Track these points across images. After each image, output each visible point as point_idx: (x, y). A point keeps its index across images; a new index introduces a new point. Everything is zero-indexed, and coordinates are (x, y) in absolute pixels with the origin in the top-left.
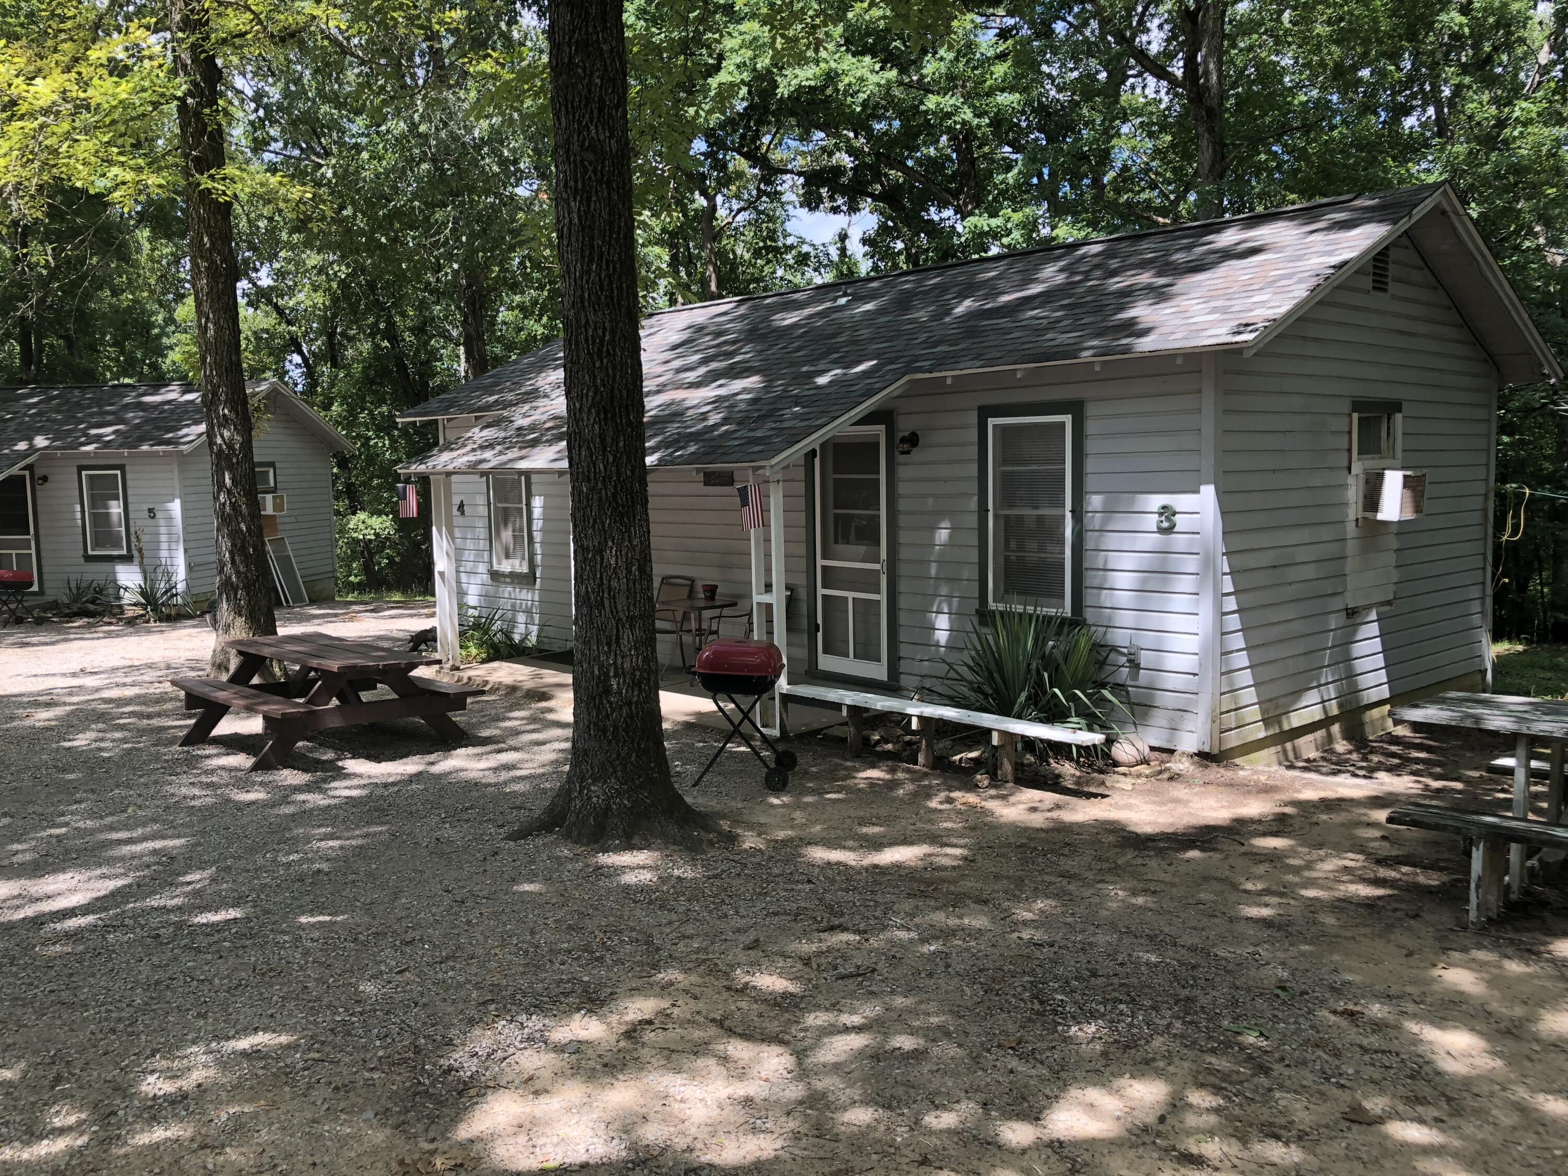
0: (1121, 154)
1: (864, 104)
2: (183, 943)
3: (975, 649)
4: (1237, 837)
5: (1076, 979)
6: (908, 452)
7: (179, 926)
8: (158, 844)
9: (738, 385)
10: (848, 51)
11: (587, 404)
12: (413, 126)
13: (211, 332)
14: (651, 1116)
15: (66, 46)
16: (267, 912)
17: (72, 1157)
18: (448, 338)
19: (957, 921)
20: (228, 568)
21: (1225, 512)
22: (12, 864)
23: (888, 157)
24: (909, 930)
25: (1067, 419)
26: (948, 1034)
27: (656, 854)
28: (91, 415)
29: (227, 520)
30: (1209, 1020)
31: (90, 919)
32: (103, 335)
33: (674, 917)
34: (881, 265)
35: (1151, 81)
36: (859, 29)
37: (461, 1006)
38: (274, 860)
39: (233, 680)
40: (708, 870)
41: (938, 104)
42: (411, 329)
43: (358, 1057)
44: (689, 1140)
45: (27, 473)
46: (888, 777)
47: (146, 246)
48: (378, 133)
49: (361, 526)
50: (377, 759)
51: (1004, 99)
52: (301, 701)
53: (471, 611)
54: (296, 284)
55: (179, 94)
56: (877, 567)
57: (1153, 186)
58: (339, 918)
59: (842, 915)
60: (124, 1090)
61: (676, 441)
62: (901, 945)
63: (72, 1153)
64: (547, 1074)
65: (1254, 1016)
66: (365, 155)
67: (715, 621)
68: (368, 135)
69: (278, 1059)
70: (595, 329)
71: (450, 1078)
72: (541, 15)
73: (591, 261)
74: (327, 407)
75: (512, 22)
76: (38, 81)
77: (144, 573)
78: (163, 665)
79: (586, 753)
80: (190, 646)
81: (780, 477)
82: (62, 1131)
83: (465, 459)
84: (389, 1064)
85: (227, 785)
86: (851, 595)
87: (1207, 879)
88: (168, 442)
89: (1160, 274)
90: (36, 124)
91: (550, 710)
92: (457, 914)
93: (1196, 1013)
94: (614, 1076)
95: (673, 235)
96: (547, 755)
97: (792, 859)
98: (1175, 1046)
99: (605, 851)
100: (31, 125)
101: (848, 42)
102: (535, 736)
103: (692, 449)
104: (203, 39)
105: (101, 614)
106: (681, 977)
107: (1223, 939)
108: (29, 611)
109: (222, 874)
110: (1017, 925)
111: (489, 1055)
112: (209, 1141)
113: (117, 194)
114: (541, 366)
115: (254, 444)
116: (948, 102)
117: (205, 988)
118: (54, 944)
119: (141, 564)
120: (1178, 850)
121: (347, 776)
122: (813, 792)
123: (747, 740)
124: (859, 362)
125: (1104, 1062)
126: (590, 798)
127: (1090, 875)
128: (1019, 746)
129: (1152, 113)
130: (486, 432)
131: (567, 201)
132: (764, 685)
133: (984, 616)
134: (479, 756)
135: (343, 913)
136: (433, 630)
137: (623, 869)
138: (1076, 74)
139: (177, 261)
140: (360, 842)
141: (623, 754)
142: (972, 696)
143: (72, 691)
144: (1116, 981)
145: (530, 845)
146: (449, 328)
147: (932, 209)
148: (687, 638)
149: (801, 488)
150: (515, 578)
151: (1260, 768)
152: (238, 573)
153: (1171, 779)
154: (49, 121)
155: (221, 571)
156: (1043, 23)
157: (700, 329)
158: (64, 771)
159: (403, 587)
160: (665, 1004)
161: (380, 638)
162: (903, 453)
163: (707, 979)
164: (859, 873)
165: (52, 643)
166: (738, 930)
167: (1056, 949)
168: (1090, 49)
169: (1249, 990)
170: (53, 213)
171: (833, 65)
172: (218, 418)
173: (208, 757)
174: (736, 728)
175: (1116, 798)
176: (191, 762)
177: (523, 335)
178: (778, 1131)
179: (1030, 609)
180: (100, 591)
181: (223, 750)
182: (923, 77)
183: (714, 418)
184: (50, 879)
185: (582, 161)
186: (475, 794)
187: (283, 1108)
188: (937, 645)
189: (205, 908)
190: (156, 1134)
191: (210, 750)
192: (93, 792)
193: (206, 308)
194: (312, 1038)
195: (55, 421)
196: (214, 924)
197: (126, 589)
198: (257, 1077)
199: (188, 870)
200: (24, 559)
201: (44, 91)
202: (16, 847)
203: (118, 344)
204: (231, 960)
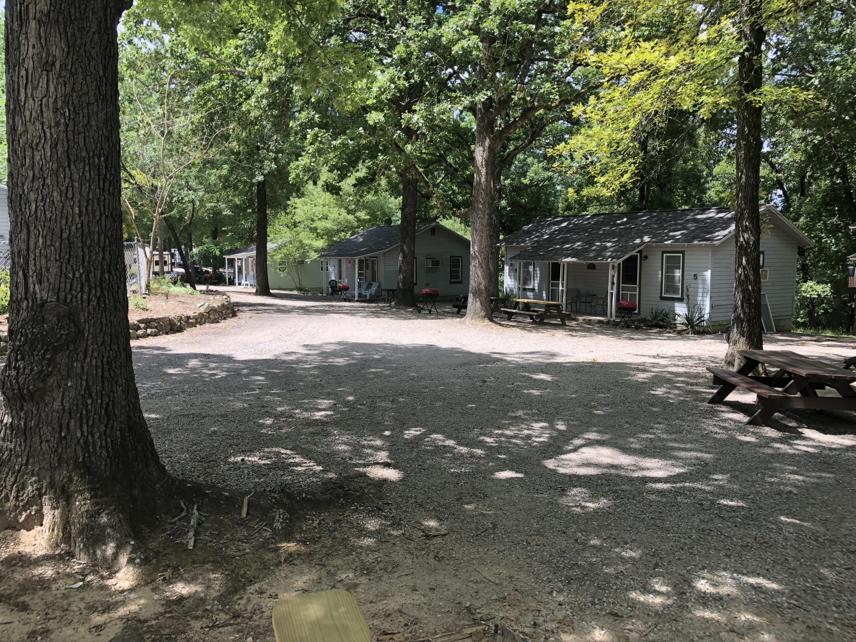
2: (716, 512)
7: (713, 502)
8: (699, 455)
13: (743, 180)
16: (761, 508)
17: (664, 608)
20: (739, 310)
22: (631, 448)
28: (671, 225)
29: (741, 283)
32: (677, 184)
38: (763, 479)
39: (740, 372)
43: (822, 613)
45: (638, 254)
47: (702, 136)
49: (809, 290)
50: (824, 431)
52: (780, 389)
54: (784, 149)
55: (741, 51)
58: (805, 524)
60: (689, 583)
63: (666, 607)
66: (838, 68)
68: (841, 56)
69: (772, 597)
74: (796, 219)
76: (671, 57)
77: (689, 307)
78: (697, 358)
80: (710, 349)
82: (659, 593)
85: (734, 430)
88: (708, 239)
90: (668, 80)
100: (665, 81)
104: (758, 18)
105: (665, 327)
108: (633, 322)
109: (734, 479)
112: (735, 628)
113: (701, 110)
115: (761, 241)
117: (729, 541)
118: (652, 494)
119: (688, 303)
121: (805, 439)
135: (807, 521)
140: (816, 480)
143: (654, 365)
152: (744, 313)
154: (674, 77)
155: (735, 311)
158: (652, 406)
159: (833, 328)
165: (644, 340)
172: (742, 227)
173: (723, 412)
176: (714, 413)
180: (666, 315)
181: (731, 410)
184: (648, 459)
187: (777, 626)
189: (726, 497)
190: (707, 614)
191: (724, 408)
192: (666, 419)
193: (742, 167)
194: (792, 591)
195: (654, 228)
196: (731, 507)
197: (679, 315)
198: (761, 602)
199: (715, 472)
200: (633, 296)
201: (673, 62)
202: (632, 440)
203: (683, 188)
204: (742, 530)
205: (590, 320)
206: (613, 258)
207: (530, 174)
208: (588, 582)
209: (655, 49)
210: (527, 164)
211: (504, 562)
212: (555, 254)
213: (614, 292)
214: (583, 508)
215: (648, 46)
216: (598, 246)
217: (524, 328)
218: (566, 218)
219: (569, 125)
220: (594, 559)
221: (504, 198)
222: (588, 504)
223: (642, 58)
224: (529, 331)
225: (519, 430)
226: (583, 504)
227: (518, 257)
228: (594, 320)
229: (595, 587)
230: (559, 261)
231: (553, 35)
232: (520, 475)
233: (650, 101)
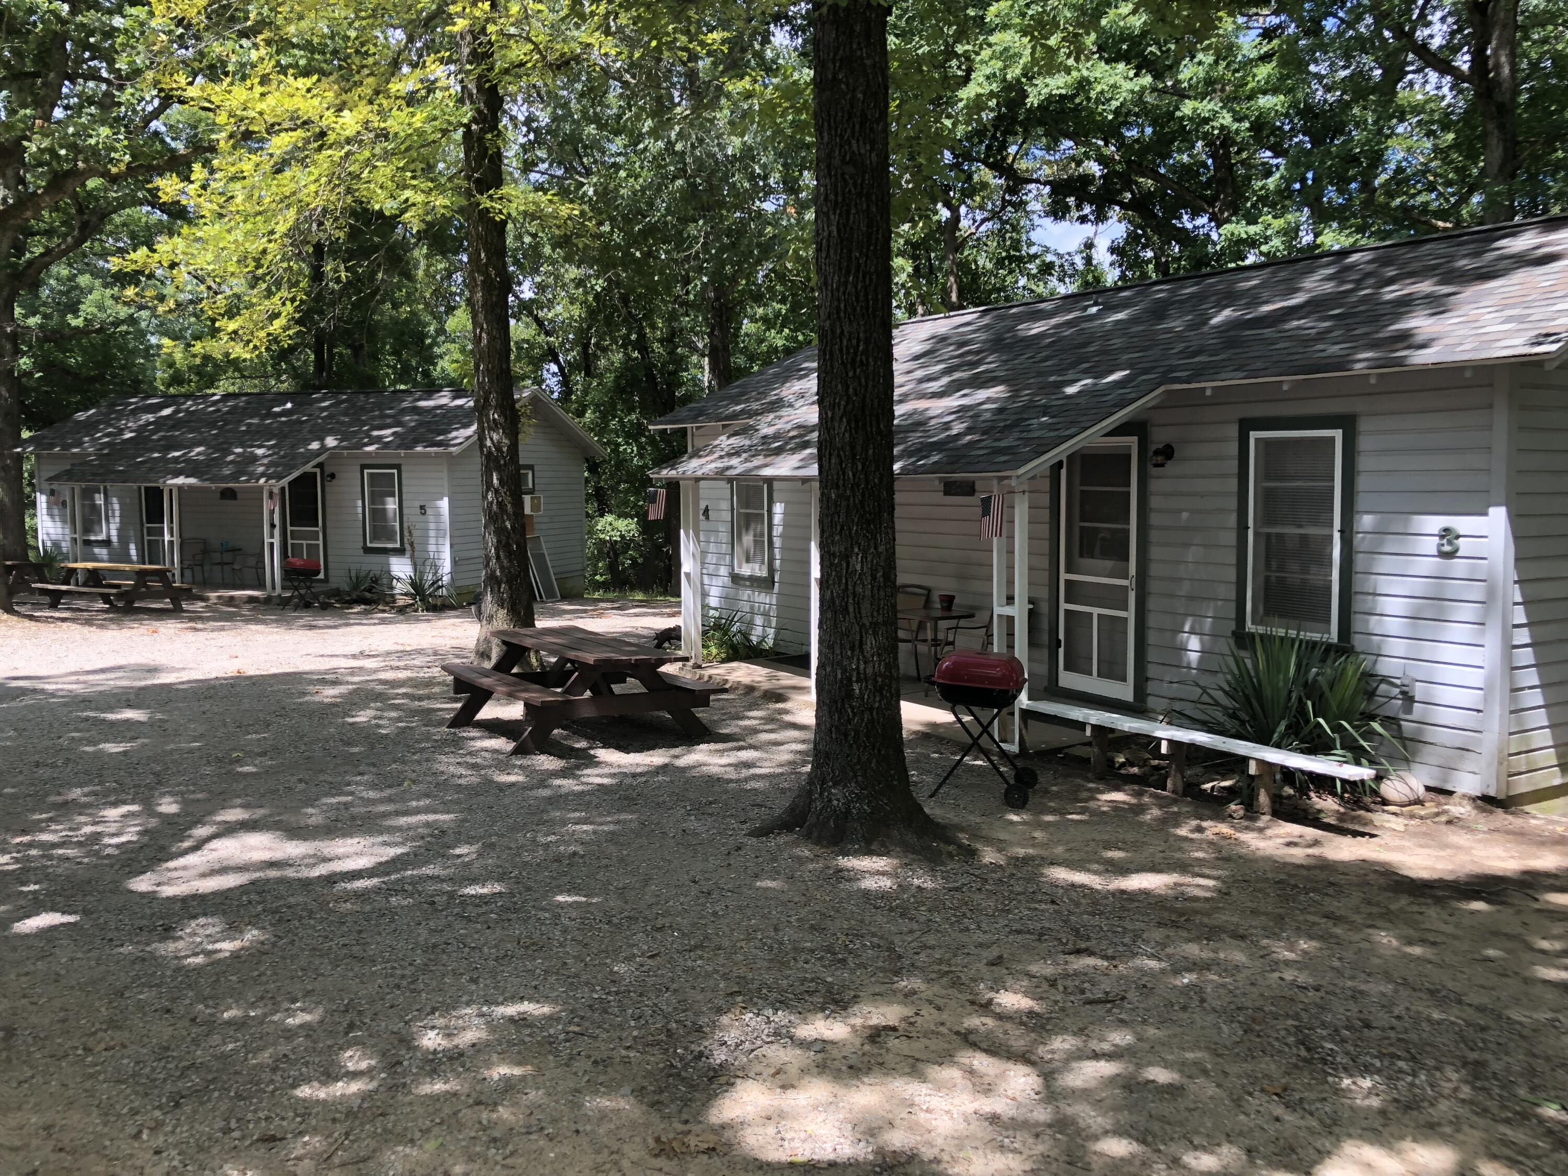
0: (1395, 154)
1: (1117, 112)
2: (456, 910)
3: (1231, 672)
4: (1530, 892)
5: (1347, 1028)
6: (1162, 465)
7: (451, 895)
8: (431, 817)
9: (982, 395)
10: (1100, 58)
11: (839, 413)
12: (670, 144)
13: (485, 341)
14: (897, 1122)
15: (371, 80)
16: (529, 889)
17: (363, 1100)
18: (694, 349)
19: (1212, 955)
20: (493, 563)
21: (1519, 537)
22: (307, 826)
23: (1140, 165)
24: (1160, 960)
25: (1338, 434)
26: (1205, 1072)
27: (896, 861)
28: (374, 418)
29: (493, 519)
30: (1502, 1087)
31: (375, 881)
32: (384, 344)
33: (915, 926)
34: (1129, 274)
35: (1433, 76)
36: (1113, 36)
37: (709, 995)
38: (534, 841)
39: (498, 668)
40: (948, 882)
41: (1195, 110)
42: (661, 341)
43: (615, 1034)
44: (936, 1151)
45: (318, 470)
46: (1134, 801)
47: (423, 263)
48: (635, 152)
49: (609, 528)
50: (626, 749)
51: (1266, 101)
52: (558, 690)
53: (712, 612)
54: (554, 297)
55: (465, 121)
56: (1124, 582)
57: (1431, 188)
58: (594, 900)
59: (1089, 939)
60: (407, 1041)
61: (919, 450)
62: (1152, 974)
63: (366, 1096)
64: (793, 1070)
65: (1554, 1088)
66: (623, 174)
67: (952, 632)
68: (625, 155)
69: (542, 1029)
70: (850, 340)
71: (701, 1064)
72: (793, 34)
73: (848, 273)
74: (580, 414)
75: (766, 41)
76: (346, 113)
77: (415, 565)
78: (431, 652)
79: (827, 755)
80: (454, 634)
81: (1026, 487)
82: (355, 1075)
83: (713, 465)
84: (646, 1044)
85: (490, 767)
86: (1096, 611)
87: (1496, 934)
88: (439, 444)
89: (1442, 283)
90: (342, 153)
91: (786, 712)
92: (703, 905)
93: (1487, 1079)
94: (859, 1079)
95: (915, 246)
96: (784, 755)
97: (1034, 878)
98: (1463, 1111)
99: (845, 854)
100: (338, 154)
101: (1101, 49)
102: (772, 736)
103: (935, 458)
104: (488, 70)
105: (376, 602)
106: (923, 987)
107: (1517, 1001)
108: (316, 597)
109: (488, 850)
110: (1276, 965)
111: (737, 1045)
112: (483, 1098)
113: (408, 215)
114: (786, 377)
115: (520, 447)
116: (1206, 107)
117: (477, 954)
118: (346, 901)
119: (412, 557)
120: (1459, 900)
121: (598, 764)
122: (1052, 812)
123: (986, 754)
124: (1111, 372)
125: (1382, 1121)
126: (830, 801)
127: (1358, 918)
128: (1278, 777)
129: (1433, 111)
130: (732, 441)
131: (827, 215)
132: (1006, 699)
133: (1242, 639)
134: (721, 752)
135: (597, 895)
136: (677, 629)
137: (864, 873)
138: (1346, 73)
139: (449, 276)
140: (611, 827)
141: (864, 759)
142: (1229, 723)
143: (353, 671)
144: (1392, 1034)
145: (773, 842)
146: (695, 339)
147: (1185, 217)
148: (922, 648)
149: (1045, 499)
150: (755, 582)
151: (1556, 818)
152: (502, 568)
153: (1449, 822)
154: (354, 149)
155: (486, 566)
156: (1312, 20)
157: (942, 339)
158: (349, 744)
159: (645, 587)
160: (908, 1011)
161: (626, 634)
162: (1156, 465)
163: (950, 991)
164: (1106, 898)
165: (335, 627)
166: (981, 945)
167: (1322, 994)
168: (1363, 44)
169: (1548, 1059)
170: (354, 233)
171: (1085, 73)
172: (488, 422)
173: (473, 739)
174: (976, 740)
175: (1386, 837)
176: (457, 743)
177: (764, 347)
178: (1027, 1152)
179: (1293, 633)
180: (376, 580)
181: (486, 733)
182: (1178, 82)
183: (957, 428)
184: (339, 842)
185: (843, 174)
186: (716, 789)
187: (548, 1075)
188: (1189, 667)
189: (473, 881)
190: (437, 1087)
191: (474, 733)
192: (374, 765)
193: (481, 317)
194: (572, 1011)
195: (343, 423)
196: (482, 896)
197: (398, 580)
198: (524, 1043)
199: (457, 843)
200: (313, 549)
201: (350, 122)
202: (310, 810)
203: (396, 353)
204: (498, 931)
205: (232, 598)
206: (269, 478)
207: (87, 308)
208: (216, 1094)
209: (314, 92)
210: (77, 287)
211: (32, 1100)
212: (151, 469)
213: (276, 541)
214: (208, 953)
215: (300, 86)
216: (238, 455)
217: (88, 622)
218: (169, 400)
219: (165, 217)
220: (231, 1046)
221: (24, 354)
222: (218, 946)
223: (290, 105)
224: (101, 627)
225: (70, 829)
226: (210, 947)
227: (68, 475)
228: (240, 598)
229: (231, 1099)
230: (160, 484)
231: (110, 33)
232: (71, 919)
233: (313, 188)
